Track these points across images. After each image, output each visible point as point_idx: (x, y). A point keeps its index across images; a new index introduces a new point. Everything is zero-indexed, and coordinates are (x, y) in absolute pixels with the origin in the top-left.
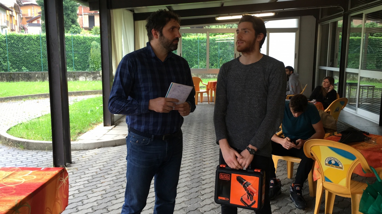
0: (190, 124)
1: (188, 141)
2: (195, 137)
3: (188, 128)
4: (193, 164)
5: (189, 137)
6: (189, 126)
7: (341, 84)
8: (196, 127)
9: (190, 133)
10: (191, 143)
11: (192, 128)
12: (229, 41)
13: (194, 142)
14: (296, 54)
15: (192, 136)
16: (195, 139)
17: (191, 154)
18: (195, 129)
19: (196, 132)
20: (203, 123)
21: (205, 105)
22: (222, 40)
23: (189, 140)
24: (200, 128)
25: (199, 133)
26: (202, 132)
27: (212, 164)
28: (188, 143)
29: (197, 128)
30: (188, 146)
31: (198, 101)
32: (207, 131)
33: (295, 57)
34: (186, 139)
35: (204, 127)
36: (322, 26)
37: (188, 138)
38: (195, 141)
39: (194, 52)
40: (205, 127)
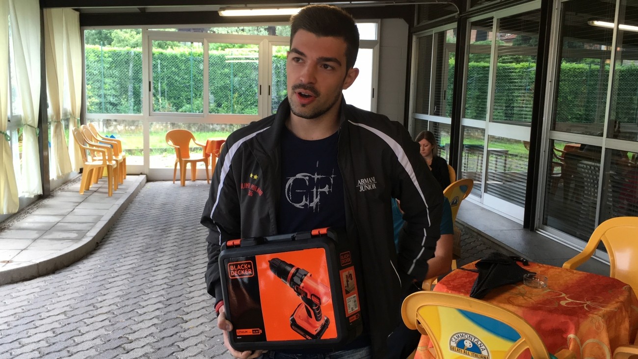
0: (164, 230)
1: (155, 271)
2: (171, 260)
3: (160, 240)
4: (158, 331)
5: (159, 261)
6: (161, 234)
7: (455, 147)
8: (177, 237)
9: (161, 250)
10: (160, 277)
11: (168, 239)
12: (250, 61)
13: (169, 272)
14: (373, 89)
15: (165, 259)
16: (170, 265)
17: (159, 304)
18: (175, 240)
19: (175, 248)
20: (191, 228)
21: (200, 186)
22: (237, 59)
23: (157, 268)
24: (184, 238)
25: (181, 250)
26: (187, 248)
27: (202, 328)
28: (153, 276)
29: (177, 240)
30: (154, 283)
31: (187, 177)
32: (199, 246)
33: (373, 96)
34: (152, 265)
35: (193, 236)
36: (419, 39)
37: (156, 264)
38: (170, 270)
39: (184, 79)
40: (197, 235)
